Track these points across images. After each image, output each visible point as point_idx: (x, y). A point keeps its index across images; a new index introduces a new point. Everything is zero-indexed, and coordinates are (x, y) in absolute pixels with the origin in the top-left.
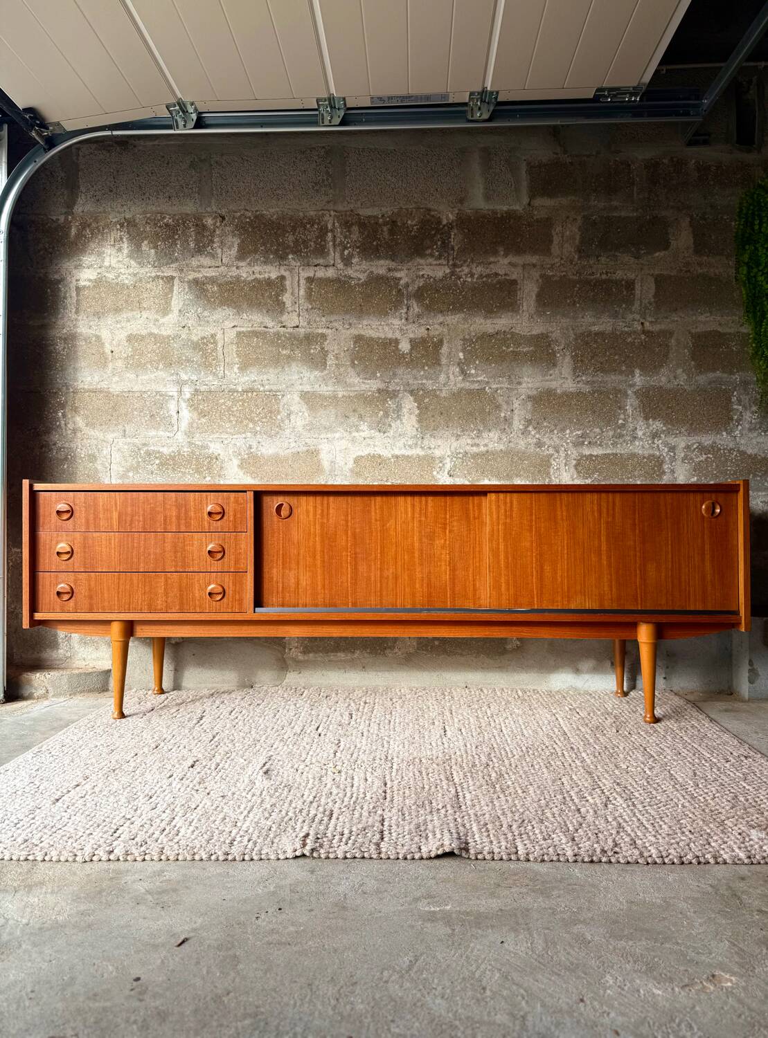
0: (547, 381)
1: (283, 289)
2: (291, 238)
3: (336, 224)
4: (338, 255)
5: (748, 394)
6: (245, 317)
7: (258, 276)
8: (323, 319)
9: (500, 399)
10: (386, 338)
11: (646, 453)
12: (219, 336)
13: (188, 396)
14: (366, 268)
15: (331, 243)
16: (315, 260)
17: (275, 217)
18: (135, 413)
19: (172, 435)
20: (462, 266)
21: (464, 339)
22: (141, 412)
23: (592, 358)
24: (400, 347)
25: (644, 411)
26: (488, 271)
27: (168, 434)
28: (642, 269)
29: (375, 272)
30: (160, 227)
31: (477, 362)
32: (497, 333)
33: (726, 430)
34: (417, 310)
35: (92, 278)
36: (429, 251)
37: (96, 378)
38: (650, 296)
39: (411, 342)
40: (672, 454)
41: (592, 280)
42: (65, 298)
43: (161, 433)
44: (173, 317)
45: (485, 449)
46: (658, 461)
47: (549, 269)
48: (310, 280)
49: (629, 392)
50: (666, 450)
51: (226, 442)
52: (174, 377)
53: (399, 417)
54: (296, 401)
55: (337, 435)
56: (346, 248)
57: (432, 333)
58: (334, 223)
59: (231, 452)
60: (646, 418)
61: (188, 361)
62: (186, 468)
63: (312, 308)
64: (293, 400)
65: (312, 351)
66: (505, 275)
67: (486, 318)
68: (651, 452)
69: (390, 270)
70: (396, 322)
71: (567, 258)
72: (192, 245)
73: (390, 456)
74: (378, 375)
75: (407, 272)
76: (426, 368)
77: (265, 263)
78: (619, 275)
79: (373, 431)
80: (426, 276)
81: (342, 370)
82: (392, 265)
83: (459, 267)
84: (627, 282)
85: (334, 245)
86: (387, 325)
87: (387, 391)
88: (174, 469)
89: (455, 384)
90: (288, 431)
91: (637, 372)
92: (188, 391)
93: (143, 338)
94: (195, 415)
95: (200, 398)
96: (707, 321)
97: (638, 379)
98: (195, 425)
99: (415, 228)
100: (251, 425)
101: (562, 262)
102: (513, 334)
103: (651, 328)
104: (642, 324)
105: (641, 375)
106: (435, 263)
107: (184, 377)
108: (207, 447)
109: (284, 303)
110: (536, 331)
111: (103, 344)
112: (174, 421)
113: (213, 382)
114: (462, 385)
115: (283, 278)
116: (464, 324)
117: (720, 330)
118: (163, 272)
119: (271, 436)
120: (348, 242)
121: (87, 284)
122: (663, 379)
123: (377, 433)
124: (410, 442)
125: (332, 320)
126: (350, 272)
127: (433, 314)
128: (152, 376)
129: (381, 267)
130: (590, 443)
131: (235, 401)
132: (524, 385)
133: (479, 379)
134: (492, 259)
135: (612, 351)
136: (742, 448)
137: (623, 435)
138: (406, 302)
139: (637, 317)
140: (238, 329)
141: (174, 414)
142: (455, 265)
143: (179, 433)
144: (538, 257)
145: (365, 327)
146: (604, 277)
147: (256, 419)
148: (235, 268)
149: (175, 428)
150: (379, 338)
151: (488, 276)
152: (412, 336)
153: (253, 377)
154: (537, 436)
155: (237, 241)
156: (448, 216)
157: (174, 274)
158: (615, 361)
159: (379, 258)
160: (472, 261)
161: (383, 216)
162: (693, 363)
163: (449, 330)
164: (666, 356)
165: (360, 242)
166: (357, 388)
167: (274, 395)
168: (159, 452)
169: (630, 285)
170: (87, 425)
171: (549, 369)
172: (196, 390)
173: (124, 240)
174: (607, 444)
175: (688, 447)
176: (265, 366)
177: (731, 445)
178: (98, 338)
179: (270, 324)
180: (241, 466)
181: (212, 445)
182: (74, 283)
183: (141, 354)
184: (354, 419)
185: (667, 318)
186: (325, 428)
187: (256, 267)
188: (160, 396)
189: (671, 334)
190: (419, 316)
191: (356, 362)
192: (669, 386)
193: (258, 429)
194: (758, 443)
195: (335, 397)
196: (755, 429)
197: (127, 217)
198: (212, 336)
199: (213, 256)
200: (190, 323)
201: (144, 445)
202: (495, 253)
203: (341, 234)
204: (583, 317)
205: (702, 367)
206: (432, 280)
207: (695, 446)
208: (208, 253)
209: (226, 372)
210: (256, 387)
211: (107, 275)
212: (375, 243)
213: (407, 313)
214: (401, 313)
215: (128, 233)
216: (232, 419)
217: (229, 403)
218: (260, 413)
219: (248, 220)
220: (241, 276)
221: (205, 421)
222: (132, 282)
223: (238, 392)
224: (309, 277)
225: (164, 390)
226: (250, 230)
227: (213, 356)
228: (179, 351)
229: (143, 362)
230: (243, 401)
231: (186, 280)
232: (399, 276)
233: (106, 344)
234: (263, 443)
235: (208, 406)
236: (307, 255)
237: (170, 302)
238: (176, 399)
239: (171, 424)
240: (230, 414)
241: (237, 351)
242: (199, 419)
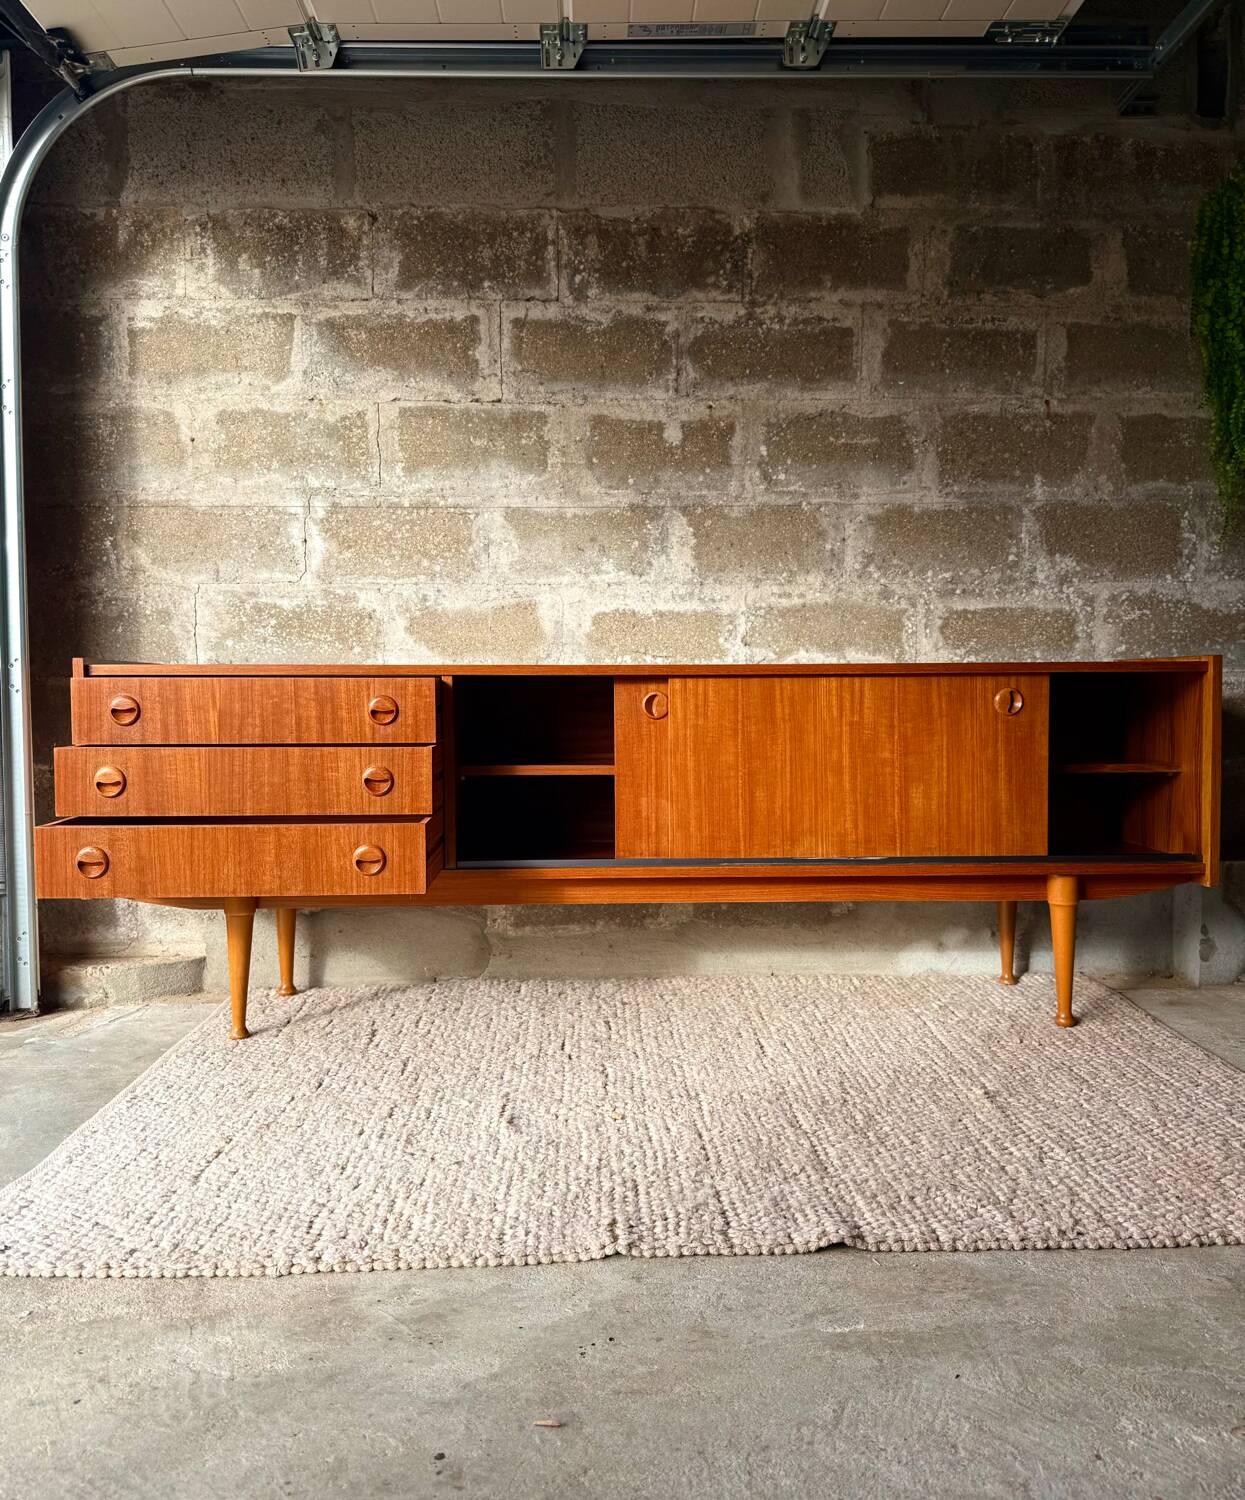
0: (899, 492)
1: (475, 339)
2: (487, 253)
3: (562, 232)
4: (564, 283)
5: (1206, 515)
6: (413, 384)
7: (433, 316)
8: (541, 389)
9: (825, 523)
10: (642, 422)
11: (1050, 608)
12: (370, 416)
13: (321, 514)
14: (611, 305)
15: (553, 263)
16: (526, 291)
17: (460, 217)
18: (235, 541)
19: (296, 578)
20: (764, 304)
21: (769, 425)
22: (244, 540)
23: (969, 456)
24: (665, 435)
25: (1047, 541)
26: (807, 314)
27: (289, 576)
28: (1047, 315)
29: (626, 312)
30: (269, 231)
31: (789, 462)
32: (820, 415)
33: (1171, 571)
34: (692, 375)
35: (155, 315)
36: (711, 280)
37: (168, 485)
38: (1060, 358)
39: (683, 427)
40: (1089, 609)
41: (969, 332)
42: (110, 348)
43: (278, 575)
44: (293, 383)
45: (801, 601)
46: (1067, 620)
47: (902, 311)
48: (518, 323)
49: (1026, 511)
50: (1080, 602)
51: (385, 590)
52: (298, 483)
53: (664, 550)
54: (498, 524)
55: (566, 579)
56: (577, 271)
57: (717, 414)
58: (557, 229)
59: (393, 607)
60: (1051, 553)
61: (320, 456)
62: (321, 633)
63: (523, 370)
64: (493, 521)
65: (524, 441)
66: (834, 320)
67: (802, 389)
68: (1057, 606)
69: (649, 309)
70: (660, 395)
71: (933, 293)
72: (323, 262)
73: (650, 612)
74: (631, 481)
75: (676, 312)
76: (708, 471)
77: (445, 294)
78: (1012, 323)
79: (622, 573)
80: (707, 320)
81: (572, 472)
82: (654, 300)
83: (759, 307)
84: (1023, 335)
85: (558, 266)
86: (645, 399)
87: (645, 509)
88: (301, 634)
89: (754, 498)
90: (486, 573)
91: (1038, 478)
92: (320, 507)
93: (244, 417)
94: (334, 546)
95: (341, 517)
96: (1146, 399)
97: (1039, 491)
98: (333, 562)
99: (690, 240)
100: (425, 563)
101: (924, 301)
102: (845, 416)
103: (1059, 410)
104: (1047, 402)
105: (1044, 484)
106: (721, 298)
107: (315, 483)
108: (355, 598)
109: (477, 361)
110: (883, 412)
111: (178, 426)
112: (299, 555)
113: (361, 492)
114: (766, 499)
115: (474, 320)
116: (768, 399)
117: (1165, 413)
118: (275, 307)
119: (458, 581)
120: (580, 263)
121: (148, 325)
122: (1078, 491)
123: (630, 577)
124: (682, 591)
125: (556, 389)
126: (584, 311)
127: (718, 383)
128: (261, 481)
129: (634, 304)
130: (964, 591)
131: (398, 523)
132: (863, 499)
133: (792, 488)
134: (813, 294)
135: (1000, 445)
136: (1196, 600)
137: (1015, 580)
138: (674, 361)
139: (1039, 391)
140: (402, 404)
141: (299, 544)
142: (753, 303)
143: (308, 576)
144: (885, 292)
145: (609, 403)
146: (989, 326)
147: (434, 553)
148: (394, 302)
149: (302, 567)
150: (634, 421)
151: (806, 322)
152: (685, 417)
153: (427, 484)
154: (882, 581)
155: (397, 257)
156: (743, 222)
157: (294, 312)
158: (1004, 461)
159: (632, 289)
160: (782, 296)
161: (637, 219)
162: (1123, 465)
163: (744, 409)
164: (1083, 454)
165: (600, 261)
166: (597, 503)
167: (462, 513)
168: (275, 607)
169: (1029, 341)
170: (154, 561)
171: (902, 474)
172: (334, 505)
173: (209, 251)
174: (990, 593)
175: (1113, 598)
176: (447, 466)
177: (1179, 595)
178: (169, 416)
179: (455, 396)
180: (409, 630)
181: (362, 596)
182: (126, 323)
183: (243, 445)
184: (592, 554)
185: (1084, 393)
186: (546, 568)
187: (430, 301)
188: (275, 513)
189: (1091, 419)
190: (695, 385)
191: (594, 460)
192: (1087, 502)
193: (437, 568)
194: (1219, 591)
195: (562, 517)
196: (1215, 570)
197: (212, 212)
198: (359, 414)
199: (358, 282)
200: (322, 392)
201: (251, 594)
202: (818, 284)
203: (570, 247)
204: (955, 391)
205: (1135, 474)
206: (717, 326)
207: (1124, 597)
208: (349, 276)
209: (383, 475)
210: (432, 501)
211: (181, 311)
212: (624, 264)
213: (676, 380)
214: (668, 380)
215: (215, 239)
216: (394, 552)
217: (389, 527)
218: (439, 543)
219: (415, 222)
220: (405, 316)
221: (349, 555)
222: (223, 324)
223: (402, 508)
224: (517, 319)
225: (281, 503)
226: (419, 238)
227: (361, 448)
228: (304, 439)
229: (245, 457)
230: (413, 523)
231: (314, 320)
232: (663, 319)
233: (183, 427)
234: (446, 593)
235: (354, 531)
236: (514, 281)
237: (289, 358)
238: (302, 520)
239: (294, 561)
240: (390, 546)
241: (400, 440)
242: (340, 553)
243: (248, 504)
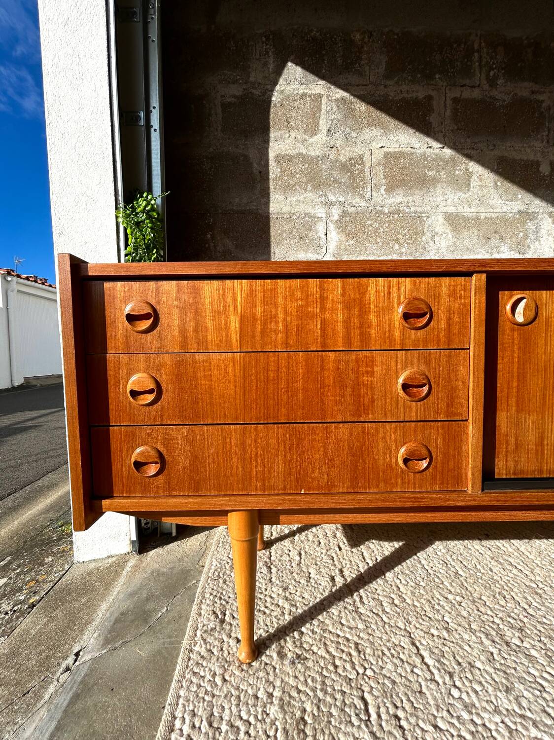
1: (430, 110)
2: (438, 57)
3: (483, 44)
4: (483, 76)
6: (392, 138)
7: (405, 95)
8: (468, 140)
10: (528, 160)
12: (366, 157)
13: (336, 217)
14: (511, 89)
15: (477, 64)
16: (461, 81)
17: (422, 35)
18: (285, 234)
19: (321, 257)
22: (290, 233)
24: (541, 169)
27: (317, 256)
29: (519, 94)
30: (307, 41)
35: (238, 94)
37: (245, 200)
39: (551, 164)
42: (210, 115)
43: (310, 255)
44: (321, 137)
48: (455, 100)
52: (323, 199)
53: (537, 238)
54: (440, 223)
56: (491, 69)
58: (480, 43)
61: (336, 181)
63: (458, 129)
64: (438, 223)
65: (457, 172)
69: (533, 92)
70: (538, 144)
72: (340, 61)
74: (520, 196)
75: (549, 95)
77: (413, 82)
79: (512, 252)
81: (485, 191)
82: (536, 87)
85: (480, 66)
86: (529, 147)
87: (528, 213)
92: (336, 213)
93: (291, 158)
94: (343, 238)
95: (348, 219)
98: (343, 247)
100: (397, 247)
107: (332, 198)
109: (431, 123)
111: (252, 164)
112: (322, 243)
113: (359, 203)
115: (430, 98)
118: (310, 89)
120: (494, 63)
121: (233, 100)
123: (517, 254)
125: (477, 141)
126: (495, 93)
128: (301, 198)
129: (524, 89)
131: (382, 223)
138: (547, 124)
140: (385, 150)
141: (323, 236)
143: (328, 255)
145: (508, 149)
147: (402, 241)
148: (382, 87)
149: (324, 250)
150: (522, 160)
152: (552, 158)
153: (399, 199)
155: (384, 59)
157: (322, 92)
159: (523, 80)
161: (527, 37)
165: (505, 63)
166: (499, 210)
167: (419, 217)
170: (237, 247)
172: (344, 212)
173: (271, 53)
176: (411, 188)
178: (246, 157)
179: (417, 146)
182: (219, 99)
183: (290, 176)
184: (495, 240)
186: (468, 249)
187: (404, 86)
188: (309, 217)
191: (499, 184)
193: (404, 250)
195: (478, 219)
197: (272, 29)
198: (360, 157)
199: (361, 74)
200: (338, 143)
203: (488, 54)
208: (356, 70)
209: (373, 193)
210: (401, 209)
211: (253, 91)
212: (519, 65)
213: (548, 136)
214: (543, 135)
215: (274, 46)
216: (379, 240)
217: (376, 225)
218: (405, 234)
219: (396, 37)
220: (389, 95)
221: (352, 242)
222: (279, 100)
223: (384, 213)
224: (455, 98)
225: (313, 211)
226: (398, 47)
227: (360, 177)
228: (327, 172)
229: (292, 183)
230: (390, 222)
231: (334, 98)
232: (542, 99)
233: (255, 165)
235: (355, 227)
236: (454, 75)
237: (318, 122)
238: (325, 221)
239: (319, 246)
240: (377, 236)
241: (384, 172)
242: (347, 241)
243: (293, 212)
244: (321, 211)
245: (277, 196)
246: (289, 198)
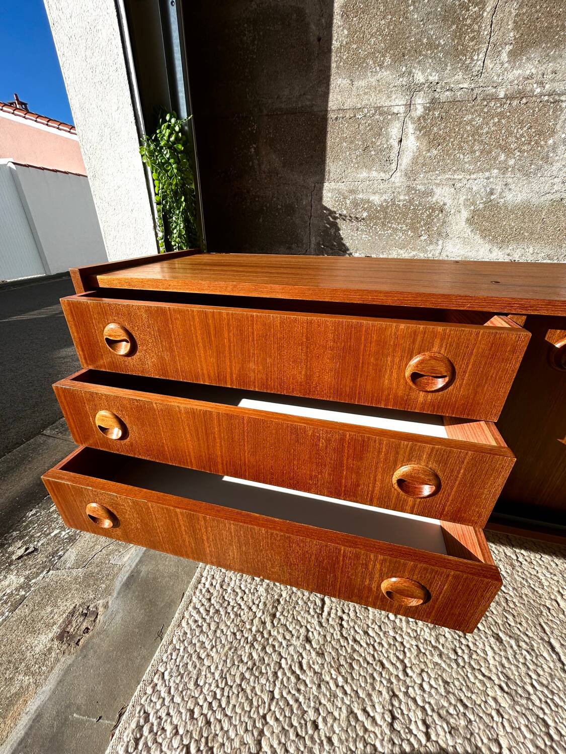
13: (419, 111)
18: (344, 144)
19: (388, 176)
22: (352, 142)
27: (382, 175)
37: (297, 92)
43: (374, 174)
51: (458, 185)
52: (404, 81)
59: (461, 201)
61: (431, 45)
62: (399, 224)
88: (383, 224)
90: (557, 165)
92: (420, 101)
94: (424, 145)
95: (437, 114)
98: (421, 160)
100: (502, 157)
107: (420, 77)
108: (431, 193)
112: (393, 155)
113: (461, 82)
119: (527, 175)
128: (373, 80)
131: (488, 117)
141: (395, 143)
143: (398, 174)
147: (513, 146)
149: (394, 166)
153: (529, 69)
167: (555, 102)
168: (368, 201)
172: (433, 101)
176: (557, 45)
178: (301, 14)
180: (470, 221)
181: (438, 191)
183: (361, 41)
188: (380, 114)
193: (512, 162)
201: (352, 191)
209: (488, 62)
210: (529, 89)
216: (476, 148)
217: (479, 121)
218: (522, 136)
221: (435, 152)
223: (497, 99)
225: (387, 103)
227: (472, 31)
228: (418, 27)
229: (362, 54)
230: (501, 115)
234: (512, 186)
235: (445, 127)
238: (402, 119)
239: (389, 161)
240: (475, 141)
241: (516, 15)
242: (429, 151)
243: (359, 106)
244: (398, 104)
245: (339, 81)
246: (355, 83)
